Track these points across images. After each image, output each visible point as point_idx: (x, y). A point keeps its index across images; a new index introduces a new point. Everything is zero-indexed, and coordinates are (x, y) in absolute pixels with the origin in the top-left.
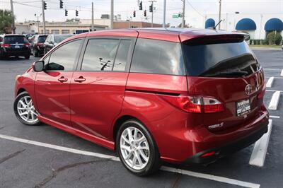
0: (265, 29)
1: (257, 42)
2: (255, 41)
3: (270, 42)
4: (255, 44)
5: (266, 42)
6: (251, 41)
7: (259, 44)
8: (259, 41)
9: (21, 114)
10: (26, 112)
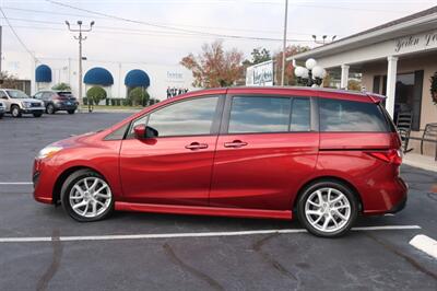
0: (126, 83)
1: (116, 102)
2: (113, 101)
3: (134, 102)
4: (113, 104)
5: (128, 103)
6: (107, 100)
7: (119, 105)
8: (118, 100)
9: (75, 207)
10: (84, 203)
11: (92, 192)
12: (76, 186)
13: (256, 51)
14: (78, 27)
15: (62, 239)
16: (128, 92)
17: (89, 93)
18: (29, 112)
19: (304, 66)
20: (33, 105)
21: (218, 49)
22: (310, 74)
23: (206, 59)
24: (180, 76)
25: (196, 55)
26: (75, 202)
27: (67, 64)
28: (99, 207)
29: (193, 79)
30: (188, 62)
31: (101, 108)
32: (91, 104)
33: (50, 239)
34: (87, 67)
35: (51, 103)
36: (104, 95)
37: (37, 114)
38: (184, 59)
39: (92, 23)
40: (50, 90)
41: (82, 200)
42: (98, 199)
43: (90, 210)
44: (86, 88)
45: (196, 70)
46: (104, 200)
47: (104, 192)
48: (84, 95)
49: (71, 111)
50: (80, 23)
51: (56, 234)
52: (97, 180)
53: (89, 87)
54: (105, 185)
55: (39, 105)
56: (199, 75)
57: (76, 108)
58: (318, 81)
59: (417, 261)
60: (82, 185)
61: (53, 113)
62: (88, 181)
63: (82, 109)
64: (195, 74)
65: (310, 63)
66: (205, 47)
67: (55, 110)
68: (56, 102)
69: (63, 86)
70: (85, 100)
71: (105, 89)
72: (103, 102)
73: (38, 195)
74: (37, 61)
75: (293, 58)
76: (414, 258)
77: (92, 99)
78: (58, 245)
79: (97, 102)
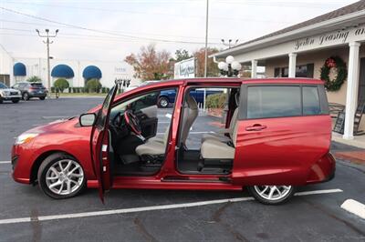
0: (84, 76)
2: (74, 89)
3: (90, 90)
4: (74, 92)
6: (70, 89)
8: (78, 89)
9: (51, 186)
10: (59, 182)
11: (66, 173)
12: (52, 168)
13: (178, 52)
14: (46, 34)
15: (41, 218)
16: (86, 83)
17: (55, 84)
18: (9, 99)
19: (225, 61)
20: (12, 94)
21: (152, 50)
22: (230, 67)
23: (143, 58)
24: (124, 70)
25: (136, 54)
26: (51, 182)
27: (37, 62)
28: (72, 185)
29: (134, 72)
30: (130, 59)
31: (65, 95)
32: (58, 91)
33: (29, 219)
34: (54, 64)
35: (26, 92)
36: (67, 85)
37: (15, 101)
38: (127, 58)
39: (57, 31)
40: (25, 82)
41: (57, 180)
42: (72, 179)
43: (65, 188)
44: (53, 80)
45: (136, 65)
46: (77, 179)
47: (77, 171)
48: (52, 85)
49: (42, 98)
50: (47, 31)
51: (34, 214)
52: (70, 162)
53: (56, 79)
54: (78, 166)
55: (17, 93)
56: (138, 69)
57: (46, 95)
58: (236, 72)
59: (356, 225)
60: (57, 167)
61: (28, 99)
62: (62, 163)
63: (51, 96)
64: (135, 69)
65: (229, 59)
66: (143, 49)
67: (30, 97)
68: (30, 91)
69: (35, 79)
70: (53, 89)
71: (68, 80)
72: (66, 90)
73: (16, 176)
74: (14, 60)
75: (214, 56)
76: (351, 222)
77: (58, 88)
78: (36, 226)
79: (62, 91)
